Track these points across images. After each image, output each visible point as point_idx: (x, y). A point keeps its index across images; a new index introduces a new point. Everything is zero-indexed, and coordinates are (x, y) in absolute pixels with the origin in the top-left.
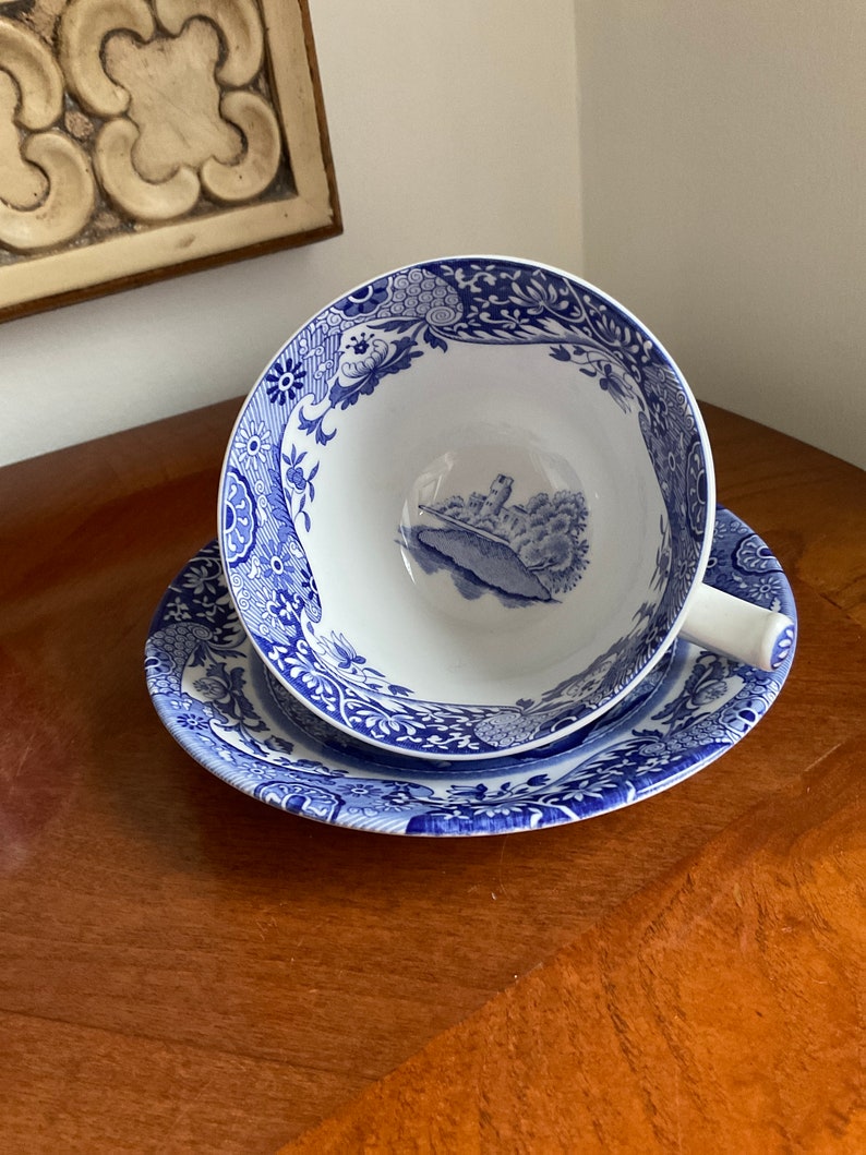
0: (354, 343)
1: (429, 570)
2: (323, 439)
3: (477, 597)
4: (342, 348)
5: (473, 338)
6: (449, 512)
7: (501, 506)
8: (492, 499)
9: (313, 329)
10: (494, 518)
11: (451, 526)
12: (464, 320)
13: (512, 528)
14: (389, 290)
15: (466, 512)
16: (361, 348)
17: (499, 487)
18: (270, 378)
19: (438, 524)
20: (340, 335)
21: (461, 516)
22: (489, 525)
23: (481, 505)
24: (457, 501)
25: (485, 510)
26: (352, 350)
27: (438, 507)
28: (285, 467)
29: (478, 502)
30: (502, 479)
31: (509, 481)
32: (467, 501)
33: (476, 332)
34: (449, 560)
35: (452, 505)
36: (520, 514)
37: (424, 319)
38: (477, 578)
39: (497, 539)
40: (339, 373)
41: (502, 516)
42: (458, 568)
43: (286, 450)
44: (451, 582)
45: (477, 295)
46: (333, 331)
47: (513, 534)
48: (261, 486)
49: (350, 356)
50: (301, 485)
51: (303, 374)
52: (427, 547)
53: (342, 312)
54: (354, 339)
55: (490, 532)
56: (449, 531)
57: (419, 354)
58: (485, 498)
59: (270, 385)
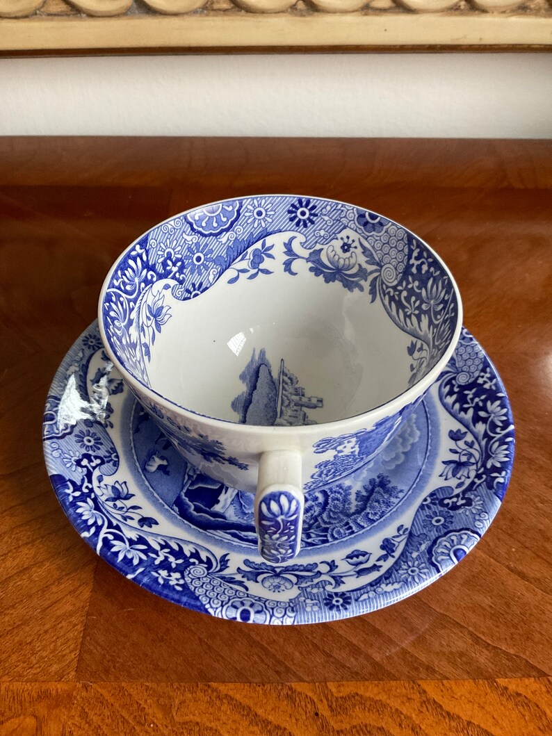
0: (346, 240)
1: (242, 377)
2: (287, 266)
3: (235, 411)
4: (339, 236)
5: (388, 307)
6: (286, 379)
7: (302, 405)
8: (304, 400)
9: (339, 207)
10: (292, 404)
11: (277, 382)
12: (395, 288)
13: (290, 416)
14: (385, 228)
15: (290, 389)
16: (346, 248)
17: (314, 401)
18: (300, 201)
19: (275, 375)
20: (345, 227)
21: (286, 386)
22: (287, 402)
23: (297, 394)
24: (295, 381)
25: (295, 398)
26: (341, 244)
27: (286, 371)
28: (258, 245)
29: (299, 393)
30: (321, 401)
31: (320, 405)
32: (297, 386)
33: (393, 304)
34: (254, 387)
35: (291, 379)
36: (301, 417)
37: (381, 267)
38: (248, 407)
39: (279, 410)
40: (325, 247)
41: (295, 408)
42: (251, 394)
43: (269, 241)
44: (240, 393)
45: (412, 274)
46: (344, 221)
47: (286, 418)
48: (241, 231)
49: (337, 244)
50: (255, 264)
51: (312, 222)
52: (257, 372)
53: (357, 216)
54: (348, 237)
55: (282, 405)
56: (273, 382)
57: (361, 289)
58: (303, 395)
59: (297, 203)
